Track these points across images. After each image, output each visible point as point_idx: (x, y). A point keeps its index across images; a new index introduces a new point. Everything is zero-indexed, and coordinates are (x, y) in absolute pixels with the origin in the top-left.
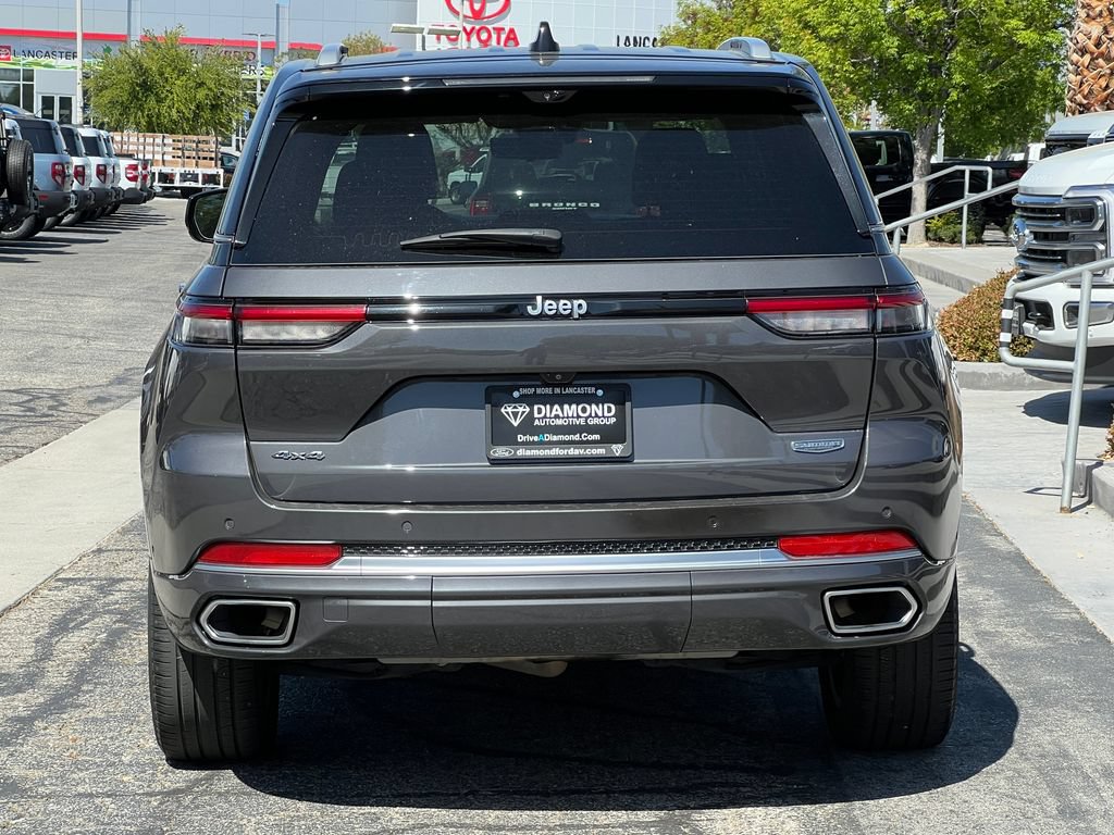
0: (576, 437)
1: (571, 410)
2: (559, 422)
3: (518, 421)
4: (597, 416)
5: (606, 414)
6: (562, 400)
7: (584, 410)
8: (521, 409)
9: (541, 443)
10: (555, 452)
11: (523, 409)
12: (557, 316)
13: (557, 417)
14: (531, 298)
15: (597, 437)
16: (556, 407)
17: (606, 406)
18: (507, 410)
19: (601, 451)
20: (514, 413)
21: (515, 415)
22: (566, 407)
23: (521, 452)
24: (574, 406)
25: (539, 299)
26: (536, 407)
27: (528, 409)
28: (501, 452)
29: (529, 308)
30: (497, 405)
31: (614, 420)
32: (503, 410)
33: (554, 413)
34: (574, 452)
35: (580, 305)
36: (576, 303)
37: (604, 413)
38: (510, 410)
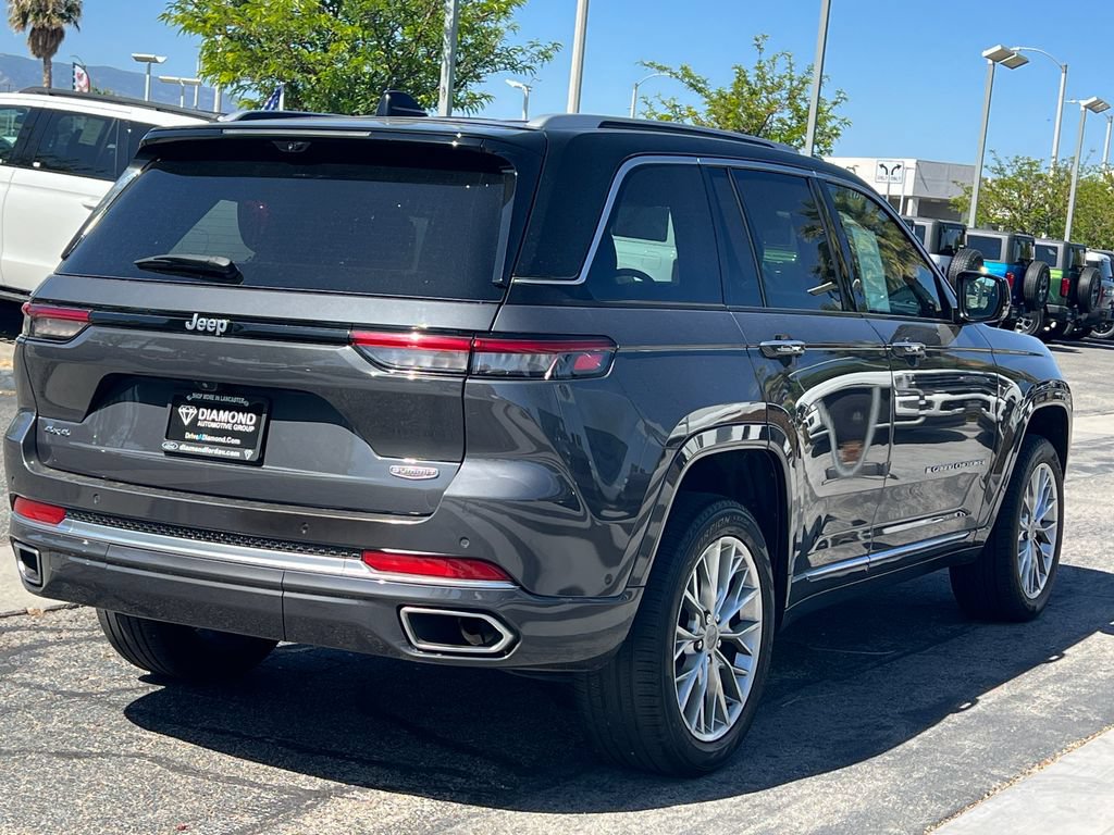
0: (223, 440)
1: (225, 416)
2: (214, 425)
3: (189, 420)
4: (241, 424)
5: (248, 423)
6: (219, 407)
7: (233, 417)
8: (191, 411)
9: (199, 441)
10: (206, 450)
11: (193, 411)
12: (205, 332)
13: (213, 421)
14: (189, 315)
15: (238, 442)
16: (215, 412)
17: (250, 415)
18: (182, 410)
19: (235, 454)
20: (186, 413)
21: (187, 414)
22: (221, 412)
23: (184, 448)
24: (227, 413)
25: (196, 315)
26: (201, 410)
27: (196, 412)
28: (170, 446)
29: (187, 323)
30: (176, 405)
31: (252, 428)
32: (180, 410)
33: (212, 417)
34: (218, 452)
35: (222, 325)
36: (220, 321)
37: (246, 422)
38: (184, 410)
